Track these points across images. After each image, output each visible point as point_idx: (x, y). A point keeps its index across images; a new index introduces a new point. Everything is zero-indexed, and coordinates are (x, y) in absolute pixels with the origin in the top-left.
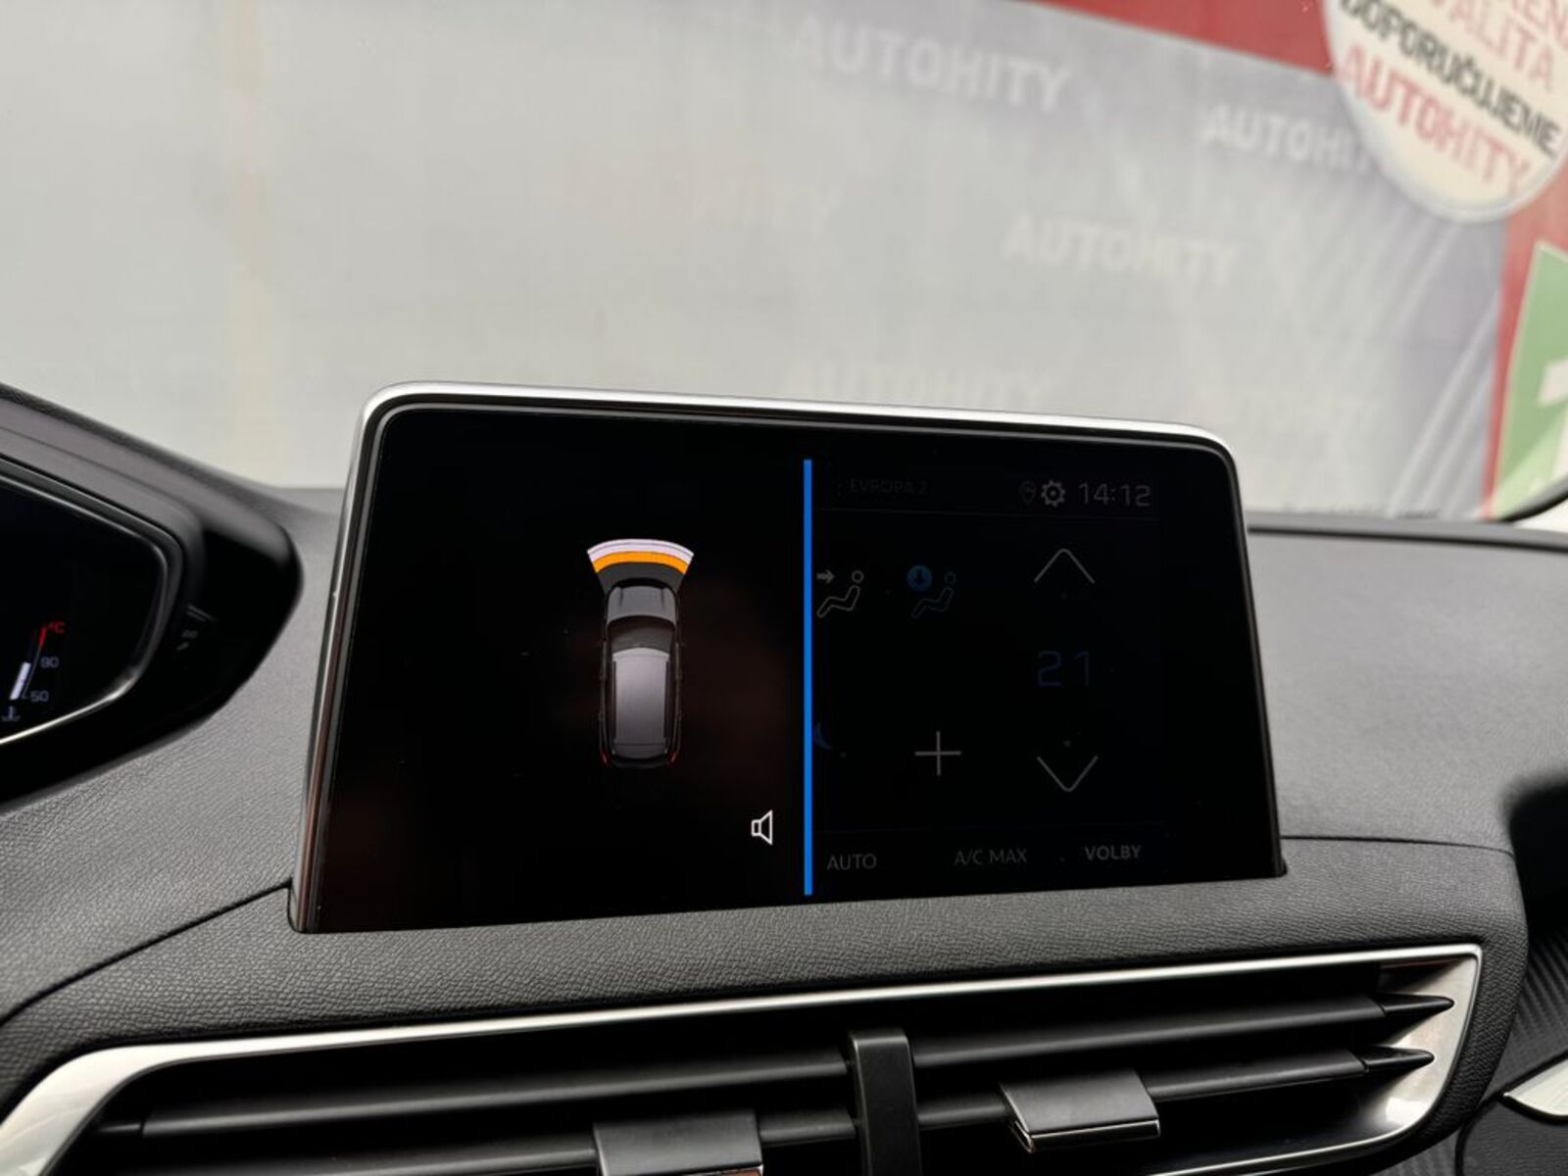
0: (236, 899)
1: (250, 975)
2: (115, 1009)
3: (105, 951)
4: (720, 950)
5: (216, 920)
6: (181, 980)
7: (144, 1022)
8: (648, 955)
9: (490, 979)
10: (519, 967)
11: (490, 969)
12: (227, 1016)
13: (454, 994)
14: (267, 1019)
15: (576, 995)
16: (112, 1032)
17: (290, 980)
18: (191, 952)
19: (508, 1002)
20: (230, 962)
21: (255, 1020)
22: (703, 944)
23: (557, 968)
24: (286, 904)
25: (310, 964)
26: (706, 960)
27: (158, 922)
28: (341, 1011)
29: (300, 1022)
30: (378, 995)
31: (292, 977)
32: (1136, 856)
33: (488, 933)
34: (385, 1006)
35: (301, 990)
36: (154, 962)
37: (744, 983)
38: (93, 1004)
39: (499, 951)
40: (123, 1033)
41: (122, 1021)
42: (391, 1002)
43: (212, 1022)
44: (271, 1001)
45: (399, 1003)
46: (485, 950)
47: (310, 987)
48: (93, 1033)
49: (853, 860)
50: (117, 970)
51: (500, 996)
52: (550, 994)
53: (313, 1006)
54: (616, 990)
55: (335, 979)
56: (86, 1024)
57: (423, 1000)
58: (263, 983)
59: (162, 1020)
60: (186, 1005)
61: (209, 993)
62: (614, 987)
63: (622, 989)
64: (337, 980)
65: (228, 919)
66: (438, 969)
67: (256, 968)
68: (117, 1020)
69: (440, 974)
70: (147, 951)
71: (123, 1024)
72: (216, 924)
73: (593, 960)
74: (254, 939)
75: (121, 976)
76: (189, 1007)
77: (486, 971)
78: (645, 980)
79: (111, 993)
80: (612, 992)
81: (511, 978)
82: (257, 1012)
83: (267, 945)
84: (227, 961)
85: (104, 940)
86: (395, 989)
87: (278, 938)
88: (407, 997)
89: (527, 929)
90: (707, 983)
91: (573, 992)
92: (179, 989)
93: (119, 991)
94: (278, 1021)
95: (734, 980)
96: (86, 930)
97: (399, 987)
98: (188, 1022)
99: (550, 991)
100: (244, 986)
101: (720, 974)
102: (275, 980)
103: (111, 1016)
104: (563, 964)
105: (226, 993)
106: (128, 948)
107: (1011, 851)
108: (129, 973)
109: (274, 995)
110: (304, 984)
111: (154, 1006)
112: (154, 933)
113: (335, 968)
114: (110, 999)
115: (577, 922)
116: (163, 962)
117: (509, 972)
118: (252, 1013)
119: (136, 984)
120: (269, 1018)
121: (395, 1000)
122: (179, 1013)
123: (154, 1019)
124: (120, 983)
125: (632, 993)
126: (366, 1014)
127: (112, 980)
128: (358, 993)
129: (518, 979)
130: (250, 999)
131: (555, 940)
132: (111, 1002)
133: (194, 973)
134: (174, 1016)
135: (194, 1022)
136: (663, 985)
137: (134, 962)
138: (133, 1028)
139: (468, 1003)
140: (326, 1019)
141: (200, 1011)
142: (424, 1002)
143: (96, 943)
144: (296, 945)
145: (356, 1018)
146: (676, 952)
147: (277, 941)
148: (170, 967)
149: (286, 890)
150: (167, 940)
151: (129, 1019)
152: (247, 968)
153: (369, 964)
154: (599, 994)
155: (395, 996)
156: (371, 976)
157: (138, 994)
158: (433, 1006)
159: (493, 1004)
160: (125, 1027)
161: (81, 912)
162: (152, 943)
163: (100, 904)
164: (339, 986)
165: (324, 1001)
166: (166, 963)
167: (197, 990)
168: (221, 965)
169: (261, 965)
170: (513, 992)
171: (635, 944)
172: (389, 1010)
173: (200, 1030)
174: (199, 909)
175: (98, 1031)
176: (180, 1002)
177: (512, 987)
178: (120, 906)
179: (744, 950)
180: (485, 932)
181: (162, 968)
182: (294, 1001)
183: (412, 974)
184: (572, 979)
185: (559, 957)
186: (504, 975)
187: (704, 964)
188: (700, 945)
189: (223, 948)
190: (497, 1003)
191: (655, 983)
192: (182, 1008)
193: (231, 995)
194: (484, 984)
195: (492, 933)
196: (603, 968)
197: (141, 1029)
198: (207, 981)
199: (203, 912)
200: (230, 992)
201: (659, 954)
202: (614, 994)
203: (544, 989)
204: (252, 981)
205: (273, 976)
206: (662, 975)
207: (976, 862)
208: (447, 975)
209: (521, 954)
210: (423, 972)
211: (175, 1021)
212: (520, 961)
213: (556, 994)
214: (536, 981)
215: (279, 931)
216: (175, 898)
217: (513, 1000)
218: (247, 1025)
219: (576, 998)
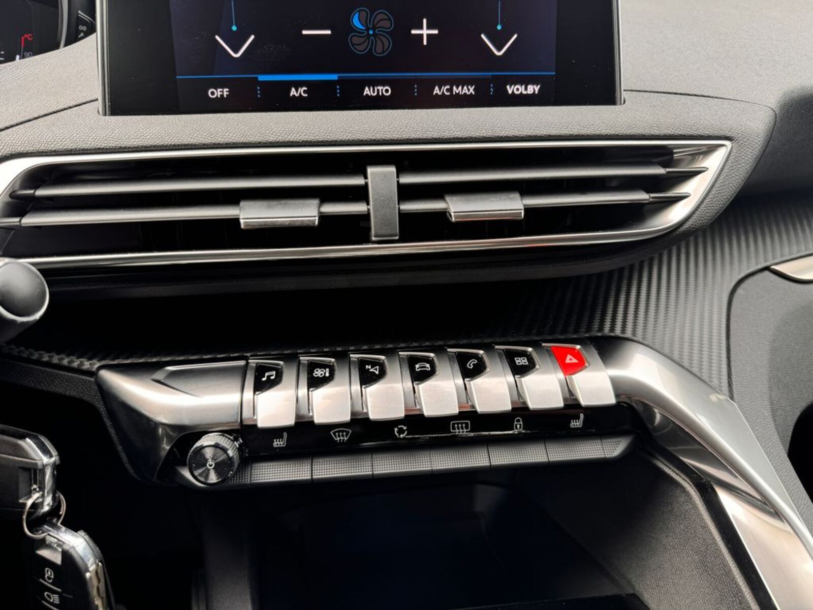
0: (74, 104)
1: (77, 130)
3: (14, 121)
4: (302, 126)
6: (47, 131)
9: (188, 133)
11: (188, 129)
13: (171, 138)
15: (229, 141)
19: (196, 142)
21: (79, 147)
22: (294, 123)
23: (220, 130)
25: (105, 126)
27: (38, 111)
28: (118, 144)
30: (135, 138)
31: (96, 131)
32: (536, 92)
36: (35, 125)
37: (313, 140)
38: (8, 140)
39: (194, 123)
41: (20, 146)
45: (145, 141)
46: (187, 123)
49: (378, 90)
50: (19, 128)
51: (192, 140)
52: (216, 140)
54: (249, 139)
55: (116, 132)
62: (247, 138)
63: (251, 139)
74: (81, 118)
75: (21, 130)
77: (186, 130)
78: (263, 136)
82: (80, 144)
87: (92, 117)
90: (294, 138)
91: (227, 139)
94: (90, 147)
95: (308, 139)
101: (302, 135)
102: (88, 132)
106: (24, 120)
107: (465, 87)
108: (24, 129)
113: (116, 128)
116: (40, 125)
118: (78, 144)
120: (86, 146)
121: (143, 140)
125: (256, 142)
126: (129, 146)
127: (16, 131)
128: (126, 137)
129: (201, 134)
133: (53, 129)
135: (52, 147)
136: (272, 139)
137: (27, 125)
139: (177, 142)
142: (156, 142)
143: (10, 118)
144: (99, 120)
146: (280, 125)
147: (91, 119)
150: (42, 118)
151: (24, 146)
153: (132, 127)
154: (240, 141)
158: (160, 143)
159: (189, 144)
165: (110, 140)
167: (53, 135)
170: (198, 139)
173: (55, 151)
177: (198, 136)
184: (227, 134)
185: (222, 126)
191: (268, 137)
194: (185, 135)
197: (29, 150)
198: (58, 132)
206: (272, 134)
207: (446, 93)
213: (219, 140)
214: (210, 134)
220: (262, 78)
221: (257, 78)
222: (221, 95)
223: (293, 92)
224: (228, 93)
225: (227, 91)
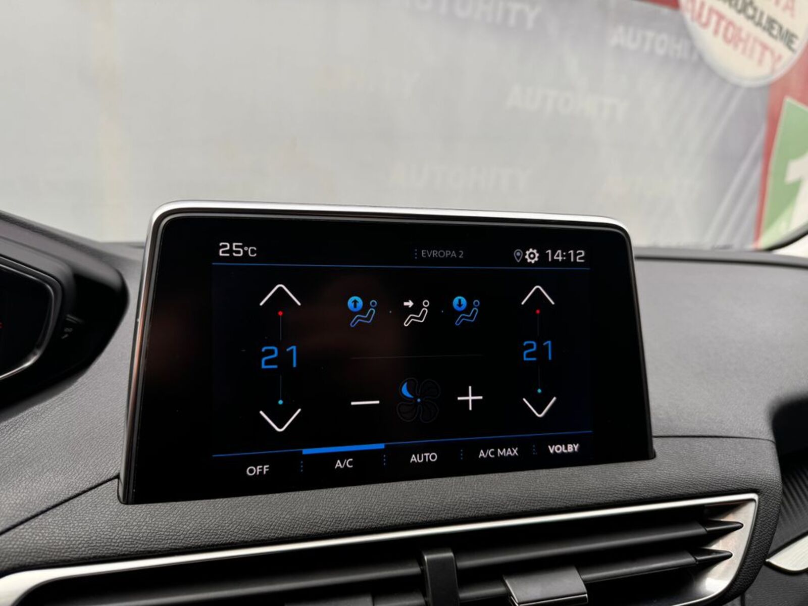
0: (89, 486)
1: (96, 529)
2: (22, 550)
3: (16, 518)
4: (352, 509)
5: (78, 498)
6: (58, 533)
7: (38, 557)
8: (313, 513)
9: (228, 528)
10: (243, 521)
11: (227, 523)
12: (84, 553)
13: (208, 537)
14: (106, 554)
15: (274, 536)
16: (21, 563)
17: (119, 532)
18: (65, 517)
19: (237, 540)
20: (85, 522)
21: (99, 554)
22: (343, 506)
23: (263, 521)
24: (116, 488)
25: (129, 522)
26: (345, 514)
27: (46, 500)
28: (145, 548)
29: (124, 555)
30: (167, 538)
31: (120, 530)
32: (576, 450)
33: (226, 502)
34: (171, 545)
35: (124, 537)
36: (44, 523)
37: (365, 527)
38: (10, 548)
39: (232, 513)
40: (27, 564)
41: (26, 557)
42: (174, 542)
43: (76, 556)
44: (108, 544)
45: (178, 543)
46: (225, 512)
47: (130, 535)
48: (10, 564)
49: (425, 457)
50: (23, 529)
51: (233, 538)
52: (260, 536)
53: (131, 546)
54: (296, 532)
55: (143, 531)
56: (6, 560)
57: (191, 541)
58: (103, 534)
59: (48, 556)
60: (62, 547)
61: (74, 540)
62: (295, 531)
63: (299, 532)
64: (145, 531)
65: (84, 498)
66: (200, 523)
67: (99, 525)
68: (24, 557)
69: (200, 526)
70: (41, 517)
71: (27, 559)
72: (78, 501)
73: (284, 516)
74: (99, 509)
75: (26, 532)
76: (63, 549)
77: (225, 523)
78: (312, 527)
79: (20, 541)
80: (294, 534)
81: (239, 527)
82: (100, 550)
83: (106, 512)
84: (84, 521)
85: (17, 511)
86: (176, 535)
87: (112, 507)
88: (182, 540)
89: (247, 499)
90: (346, 527)
91: (272, 534)
92: (57, 538)
93: (24, 540)
94: (112, 555)
95: (360, 526)
96: (7, 505)
97: (178, 534)
98: (63, 556)
99: (260, 534)
100: (93, 536)
101: (353, 522)
102: (110, 532)
103: (20, 554)
104: (267, 519)
105: (84, 540)
106: (29, 515)
107: (509, 449)
108: (30, 530)
109: (110, 540)
110: (126, 533)
111: (44, 548)
112: (44, 507)
113: (143, 524)
114: (20, 545)
115: (275, 495)
116: (49, 523)
117: (238, 523)
118: (98, 551)
119: (34, 536)
120: (107, 553)
121: (176, 541)
122: (57, 552)
123: (44, 556)
124: (25, 536)
125: (304, 535)
126: (159, 550)
127: (21, 534)
128: (156, 538)
129: (243, 528)
130: (96, 543)
131: (263, 505)
132: (20, 546)
133: (66, 529)
134: (55, 553)
135: (67, 557)
136: (321, 530)
137: (33, 524)
138: (32, 561)
139: (216, 541)
140: (138, 553)
141: (69, 550)
142: (192, 542)
143: (12, 513)
144: (121, 511)
145: (155, 551)
146: (329, 511)
147: (111, 509)
148: (53, 526)
149: (116, 480)
150: (51, 511)
151: (30, 556)
152: (95, 525)
153: (162, 521)
154: (286, 535)
155: (176, 539)
156: (162, 528)
157: (35, 542)
158: (196, 544)
159: (229, 542)
160: (28, 561)
161: (4, 496)
162: (43, 512)
163: (15, 491)
164: (145, 535)
165: (137, 543)
166: (50, 524)
167: (67, 539)
168: (80, 524)
169: (102, 523)
170: (240, 535)
171: (306, 507)
172: (173, 547)
173: (69, 561)
174: (69, 492)
175: (13, 563)
176: (58, 545)
177: (240, 532)
178: (25, 491)
179: (365, 509)
180: (225, 501)
181: (49, 527)
182: (121, 543)
183: (185, 527)
184: (272, 527)
185: (265, 515)
186: (235, 526)
187: (343, 517)
188: (342, 506)
189: (82, 514)
190: (231, 541)
191: (317, 528)
192: (58, 549)
193: (86, 541)
194: (224, 531)
195: (229, 501)
196: (289, 520)
197: (37, 561)
198: (73, 533)
199: (71, 494)
200: (86, 540)
201: (319, 512)
202: (295, 535)
203: (257, 533)
204: (98, 533)
205: (109, 530)
206: (321, 524)
207: (490, 456)
208: (204, 526)
209: (244, 514)
210: (191, 525)
211: (56, 556)
212: (244, 518)
213: (263, 536)
214: (252, 529)
215: (112, 504)
216: (55, 486)
217: (240, 540)
218: (95, 557)
219: (274, 538)
220: (306, 451)
221: (301, 452)
222: (260, 472)
223: (339, 464)
224: (268, 470)
225: (266, 468)
